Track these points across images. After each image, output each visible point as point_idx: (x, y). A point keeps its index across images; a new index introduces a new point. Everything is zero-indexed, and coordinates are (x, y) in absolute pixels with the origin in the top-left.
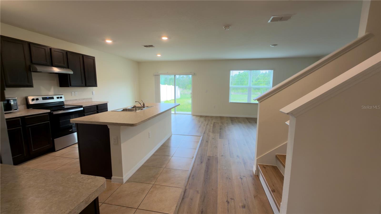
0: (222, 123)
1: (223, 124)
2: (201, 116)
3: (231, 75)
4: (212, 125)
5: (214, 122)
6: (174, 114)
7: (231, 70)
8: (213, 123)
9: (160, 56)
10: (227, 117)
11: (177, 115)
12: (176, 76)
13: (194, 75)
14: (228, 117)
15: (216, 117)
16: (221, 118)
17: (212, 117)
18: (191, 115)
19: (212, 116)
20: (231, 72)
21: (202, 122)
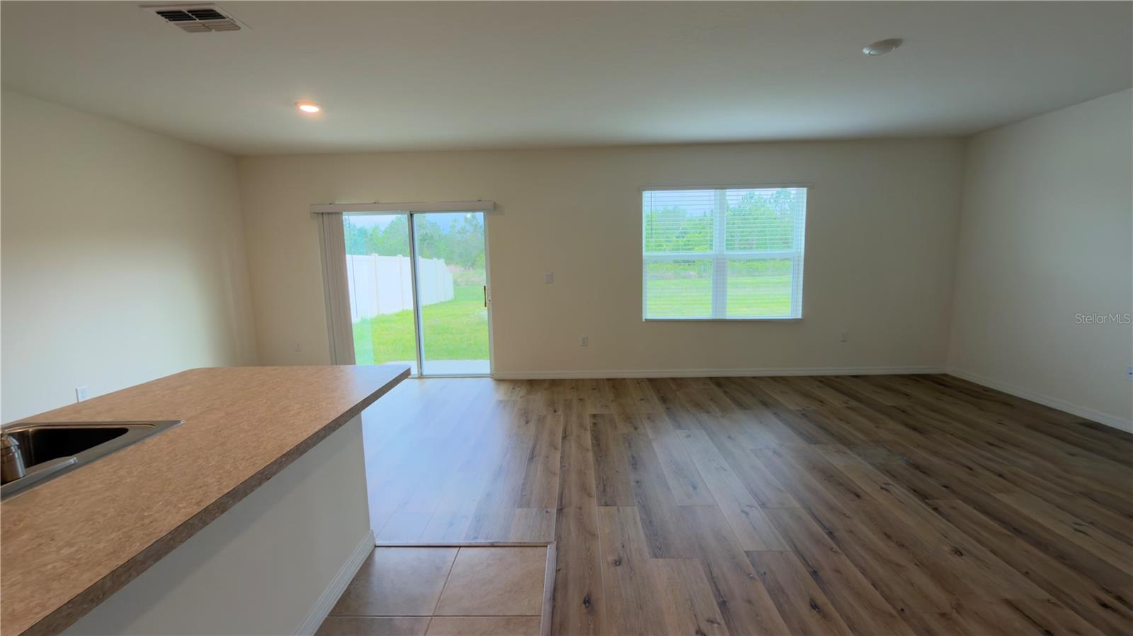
0: (628, 419)
1: (636, 429)
2: (532, 384)
3: (646, 210)
4: (588, 439)
5: (594, 416)
6: (417, 380)
7: (644, 190)
8: (588, 422)
9: (315, 113)
10: (638, 381)
11: (429, 382)
12: (415, 216)
13: (492, 209)
14: (643, 380)
15: (597, 385)
16: (616, 385)
17: (576, 385)
18: (489, 383)
19: (577, 380)
20: (646, 195)
21: (541, 420)
